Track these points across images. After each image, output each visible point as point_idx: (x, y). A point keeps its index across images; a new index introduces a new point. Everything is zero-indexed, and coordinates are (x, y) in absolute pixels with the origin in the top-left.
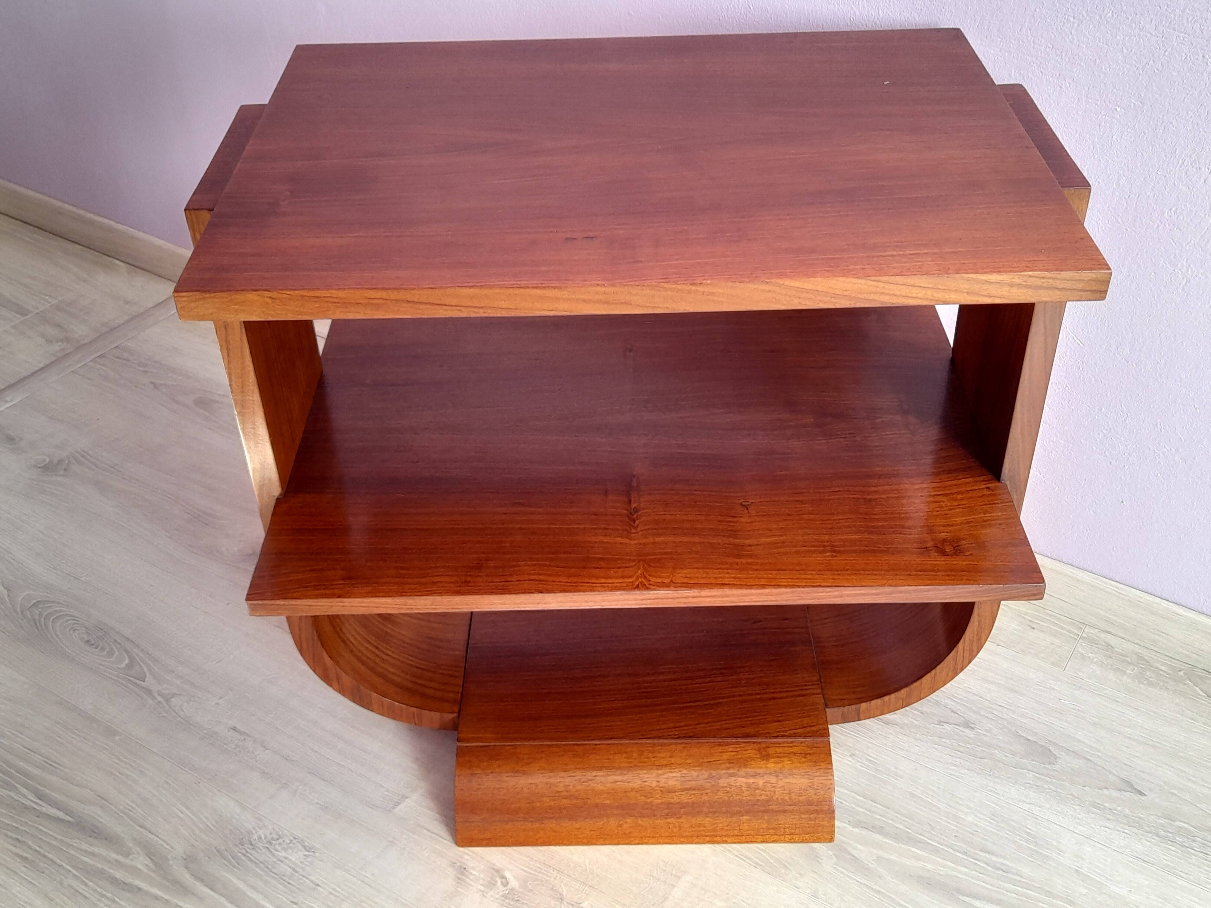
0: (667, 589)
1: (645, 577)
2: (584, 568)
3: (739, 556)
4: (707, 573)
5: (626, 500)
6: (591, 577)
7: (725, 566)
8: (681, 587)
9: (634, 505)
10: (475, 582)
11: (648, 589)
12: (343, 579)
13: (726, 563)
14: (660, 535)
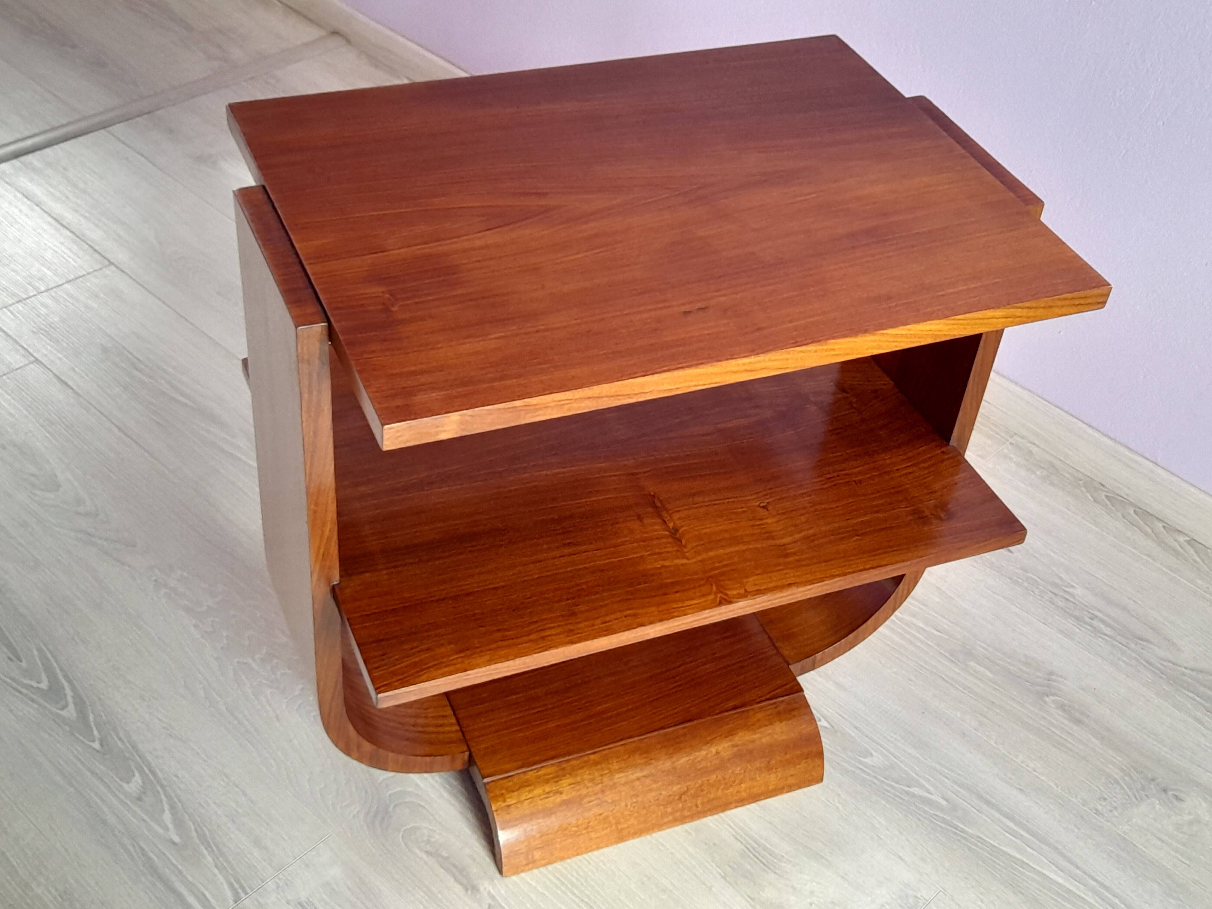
0: (746, 599)
1: (721, 592)
2: (665, 594)
3: (786, 556)
4: (771, 577)
5: (660, 521)
6: (676, 601)
7: (780, 568)
8: (756, 594)
9: (671, 525)
10: (578, 629)
11: (730, 602)
12: (457, 653)
13: (779, 565)
14: (711, 550)
